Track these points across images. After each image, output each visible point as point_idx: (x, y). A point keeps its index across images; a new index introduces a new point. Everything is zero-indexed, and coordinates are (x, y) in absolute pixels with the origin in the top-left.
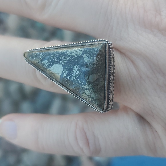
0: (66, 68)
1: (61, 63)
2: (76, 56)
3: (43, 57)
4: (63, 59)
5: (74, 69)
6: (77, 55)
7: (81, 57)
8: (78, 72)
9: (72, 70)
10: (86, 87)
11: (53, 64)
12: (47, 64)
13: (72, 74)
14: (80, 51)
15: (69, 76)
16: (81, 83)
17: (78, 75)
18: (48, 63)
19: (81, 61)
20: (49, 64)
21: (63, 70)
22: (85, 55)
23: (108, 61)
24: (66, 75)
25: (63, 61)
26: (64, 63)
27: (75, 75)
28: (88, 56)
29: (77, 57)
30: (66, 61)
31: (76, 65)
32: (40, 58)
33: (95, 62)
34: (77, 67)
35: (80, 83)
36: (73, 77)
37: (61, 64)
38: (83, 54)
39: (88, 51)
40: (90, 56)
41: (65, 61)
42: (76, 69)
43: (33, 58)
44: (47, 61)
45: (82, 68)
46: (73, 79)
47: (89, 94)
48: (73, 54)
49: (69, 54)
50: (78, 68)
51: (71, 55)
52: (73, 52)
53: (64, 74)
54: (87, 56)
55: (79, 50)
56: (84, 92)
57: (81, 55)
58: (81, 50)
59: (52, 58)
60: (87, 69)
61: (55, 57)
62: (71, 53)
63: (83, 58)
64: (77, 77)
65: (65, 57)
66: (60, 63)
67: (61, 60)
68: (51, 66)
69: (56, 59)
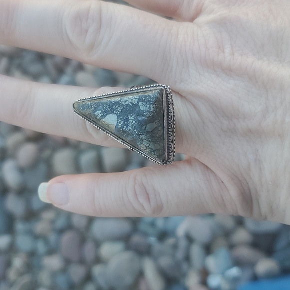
2: (131, 105)
3: (95, 108)
4: (118, 108)
5: (130, 119)
6: (132, 103)
7: (137, 105)
8: (134, 122)
9: (127, 120)
10: (143, 138)
11: (107, 115)
12: (100, 115)
13: (128, 124)
14: (136, 99)
15: (125, 127)
16: (138, 133)
17: (134, 125)
19: (137, 110)
20: (103, 115)
21: (118, 121)
22: (141, 104)
23: (166, 108)
24: (122, 126)
25: (117, 111)
26: (119, 113)
27: (131, 125)
28: (144, 104)
30: (120, 111)
32: (92, 109)
33: (152, 110)
34: (133, 116)
36: (129, 127)
37: (116, 114)
38: (138, 102)
39: (144, 99)
40: (146, 104)
42: (132, 119)
43: (84, 109)
44: (100, 112)
45: (139, 117)
46: (130, 129)
47: (148, 146)
48: (128, 103)
49: (123, 103)
51: (125, 104)
52: (128, 101)
53: (120, 125)
55: (134, 98)
56: (142, 144)
57: (136, 103)
58: (136, 97)
59: (105, 108)
60: (144, 118)
61: (108, 107)
62: (126, 102)
63: (139, 107)
64: (134, 127)
66: (114, 113)
67: (116, 110)
68: (105, 117)
69: (109, 110)
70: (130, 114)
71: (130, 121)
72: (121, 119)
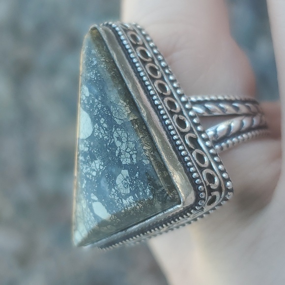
0: (92, 143)
1: (95, 126)
2: (117, 152)
3: (91, 80)
4: (103, 128)
5: (96, 161)
6: (120, 154)
7: (120, 166)
8: (94, 174)
9: (93, 158)
10: (83, 202)
11: (88, 111)
12: (84, 98)
13: (88, 162)
14: (131, 157)
15: (83, 159)
16: (84, 189)
17: (91, 176)
18: (86, 97)
20: (86, 102)
21: (86, 139)
22: (125, 172)
24: (82, 151)
25: (99, 129)
26: (97, 134)
27: (89, 169)
28: (128, 181)
29: (117, 155)
30: (101, 136)
31: (103, 163)
32: (89, 74)
33: (124, 201)
34: (101, 168)
35: (83, 187)
36: (85, 167)
37: (94, 129)
38: (126, 167)
39: (137, 175)
40: (130, 185)
41: (101, 133)
42: (98, 166)
44: (88, 94)
45: (104, 179)
46: (83, 169)
48: (118, 144)
49: (115, 135)
50: (100, 170)
51: (116, 139)
52: (122, 142)
53: (83, 146)
55: (131, 153)
57: (124, 163)
58: (134, 156)
59: (96, 100)
60: (107, 190)
61: (100, 106)
62: (119, 139)
63: (120, 173)
64: (88, 176)
65: (106, 130)
66: (95, 124)
67: (100, 125)
68: (85, 109)
69: (96, 111)
70: (103, 160)
71: (93, 164)
72: (90, 144)
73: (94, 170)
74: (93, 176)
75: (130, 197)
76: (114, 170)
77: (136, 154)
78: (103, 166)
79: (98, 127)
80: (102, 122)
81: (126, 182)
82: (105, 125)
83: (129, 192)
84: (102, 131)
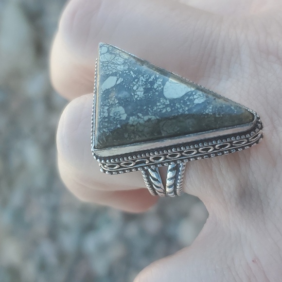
0: (157, 93)
1: (168, 101)
2: (140, 115)
3: (205, 108)
4: (163, 108)
5: (143, 92)
6: (139, 117)
7: (130, 114)
8: (135, 88)
9: (147, 91)
10: (122, 67)
11: (183, 97)
12: (195, 97)
13: (146, 84)
15: (151, 80)
16: (129, 72)
17: (135, 83)
18: (195, 99)
20: (191, 98)
21: (163, 89)
22: (124, 117)
24: (157, 81)
25: (164, 104)
26: (162, 101)
27: (140, 83)
28: (118, 117)
30: (158, 104)
31: (138, 99)
32: (211, 108)
33: (107, 108)
34: (136, 96)
35: (131, 72)
36: (144, 80)
37: (166, 99)
38: (128, 119)
39: (119, 126)
40: (114, 118)
41: (160, 105)
42: (138, 93)
44: (196, 102)
45: (127, 96)
46: (144, 77)
47: (117, 58)
48: (146, 118)
49: (153, 117)
51: (150, 117)
52: (146, 122)
53: (160, 83)
54: (120, 117)
56: (126, 60)
57: (131, 118)
58: (132, 128)
59: (187, 108)
61: (181, 111)
62: (149, 120)
63: (126, 112)
64: (136, 80)
65: (161, 111)
66: (170, 101)
67: (167, 106)
68: (186, 94)
69: (179, 106)
70: (141, 100)
71: (142, 89)
72: (158, 91)
73: (137, 89)
74: (134, 85)
75: (107, 114)
76: (130, 107)
77: (134, 130)
78: (136, 99)
79: (167, 104)
80: (168, 108)
81: (118, 115)
82: (164, 111)
83: (111, 115)
84: (161, 106)
